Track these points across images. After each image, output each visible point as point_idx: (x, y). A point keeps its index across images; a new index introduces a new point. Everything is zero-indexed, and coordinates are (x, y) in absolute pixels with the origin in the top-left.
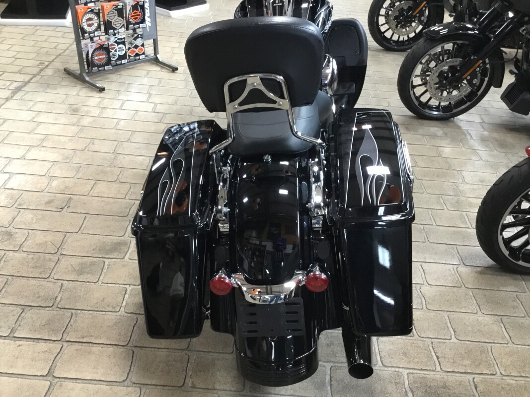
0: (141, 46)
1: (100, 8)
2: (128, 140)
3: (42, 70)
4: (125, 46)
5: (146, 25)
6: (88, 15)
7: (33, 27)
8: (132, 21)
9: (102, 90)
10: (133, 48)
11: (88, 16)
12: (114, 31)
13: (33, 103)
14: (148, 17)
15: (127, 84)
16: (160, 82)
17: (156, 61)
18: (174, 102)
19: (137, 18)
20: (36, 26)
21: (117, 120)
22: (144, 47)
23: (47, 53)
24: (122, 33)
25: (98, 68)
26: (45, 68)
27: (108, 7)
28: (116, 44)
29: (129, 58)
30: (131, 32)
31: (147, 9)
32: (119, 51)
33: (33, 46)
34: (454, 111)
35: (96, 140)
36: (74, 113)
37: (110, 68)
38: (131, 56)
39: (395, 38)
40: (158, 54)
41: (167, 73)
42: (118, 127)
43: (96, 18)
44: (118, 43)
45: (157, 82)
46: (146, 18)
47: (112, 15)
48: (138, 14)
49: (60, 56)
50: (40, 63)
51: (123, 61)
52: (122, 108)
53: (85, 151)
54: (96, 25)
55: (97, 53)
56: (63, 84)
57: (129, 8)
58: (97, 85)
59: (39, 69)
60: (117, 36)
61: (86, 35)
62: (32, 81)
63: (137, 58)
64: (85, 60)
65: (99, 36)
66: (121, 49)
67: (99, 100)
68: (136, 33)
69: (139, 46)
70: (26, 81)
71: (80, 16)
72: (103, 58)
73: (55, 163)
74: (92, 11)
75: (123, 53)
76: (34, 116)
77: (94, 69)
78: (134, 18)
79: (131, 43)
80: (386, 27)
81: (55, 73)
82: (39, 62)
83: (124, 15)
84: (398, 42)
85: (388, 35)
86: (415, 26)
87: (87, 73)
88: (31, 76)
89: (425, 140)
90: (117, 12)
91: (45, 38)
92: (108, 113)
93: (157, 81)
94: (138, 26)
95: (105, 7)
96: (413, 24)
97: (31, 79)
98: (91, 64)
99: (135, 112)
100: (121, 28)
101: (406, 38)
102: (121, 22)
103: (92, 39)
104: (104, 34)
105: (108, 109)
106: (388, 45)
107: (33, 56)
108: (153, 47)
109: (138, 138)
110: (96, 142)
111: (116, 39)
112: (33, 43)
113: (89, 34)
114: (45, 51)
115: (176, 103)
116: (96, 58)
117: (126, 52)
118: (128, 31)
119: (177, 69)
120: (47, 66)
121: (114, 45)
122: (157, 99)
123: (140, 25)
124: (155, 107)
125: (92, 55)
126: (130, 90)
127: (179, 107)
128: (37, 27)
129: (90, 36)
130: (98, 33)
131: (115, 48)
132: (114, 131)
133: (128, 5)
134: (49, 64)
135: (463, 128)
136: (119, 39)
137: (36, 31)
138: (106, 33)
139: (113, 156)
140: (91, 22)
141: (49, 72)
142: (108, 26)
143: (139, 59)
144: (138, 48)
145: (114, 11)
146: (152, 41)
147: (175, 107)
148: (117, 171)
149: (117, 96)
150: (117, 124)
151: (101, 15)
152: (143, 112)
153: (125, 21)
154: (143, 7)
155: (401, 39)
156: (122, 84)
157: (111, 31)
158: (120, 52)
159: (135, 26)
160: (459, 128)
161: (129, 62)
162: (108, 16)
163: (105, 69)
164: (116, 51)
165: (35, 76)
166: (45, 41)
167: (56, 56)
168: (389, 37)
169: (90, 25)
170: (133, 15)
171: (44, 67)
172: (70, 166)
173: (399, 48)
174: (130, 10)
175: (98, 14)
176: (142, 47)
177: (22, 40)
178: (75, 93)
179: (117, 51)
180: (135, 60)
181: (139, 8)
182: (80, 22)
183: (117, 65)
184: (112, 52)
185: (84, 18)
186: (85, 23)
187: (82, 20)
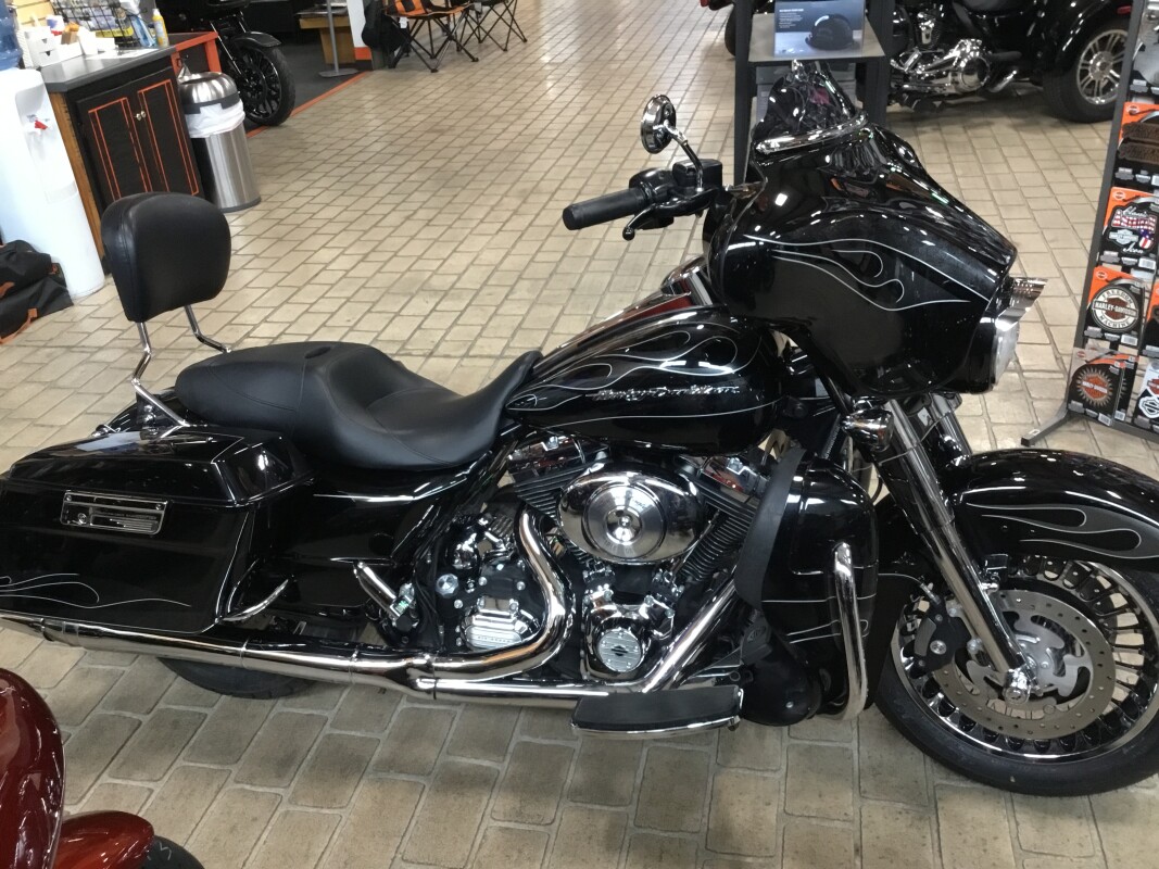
6: (1116, 291)
11: (1115, 293)
25: (1084, 407)
37: (1109, 421)
43: (1132, 306)
54: (1131, 320)
55: (1092, 374)
61: (1094, 329)
71: (1095, 287)
72: (1102, 394)
74: (1127, 288)
77: (1073, 402)
113: (1104, 331)
140: (1119, 309)
163: (1097, 419)
169: (1113, 315)
175: (1139, 298)
182: (1090, 298)
183: (1151, 430)
184: (1150, 396)
185: (1105, 293)
186: (1104, 306)
187: (1097, 295)
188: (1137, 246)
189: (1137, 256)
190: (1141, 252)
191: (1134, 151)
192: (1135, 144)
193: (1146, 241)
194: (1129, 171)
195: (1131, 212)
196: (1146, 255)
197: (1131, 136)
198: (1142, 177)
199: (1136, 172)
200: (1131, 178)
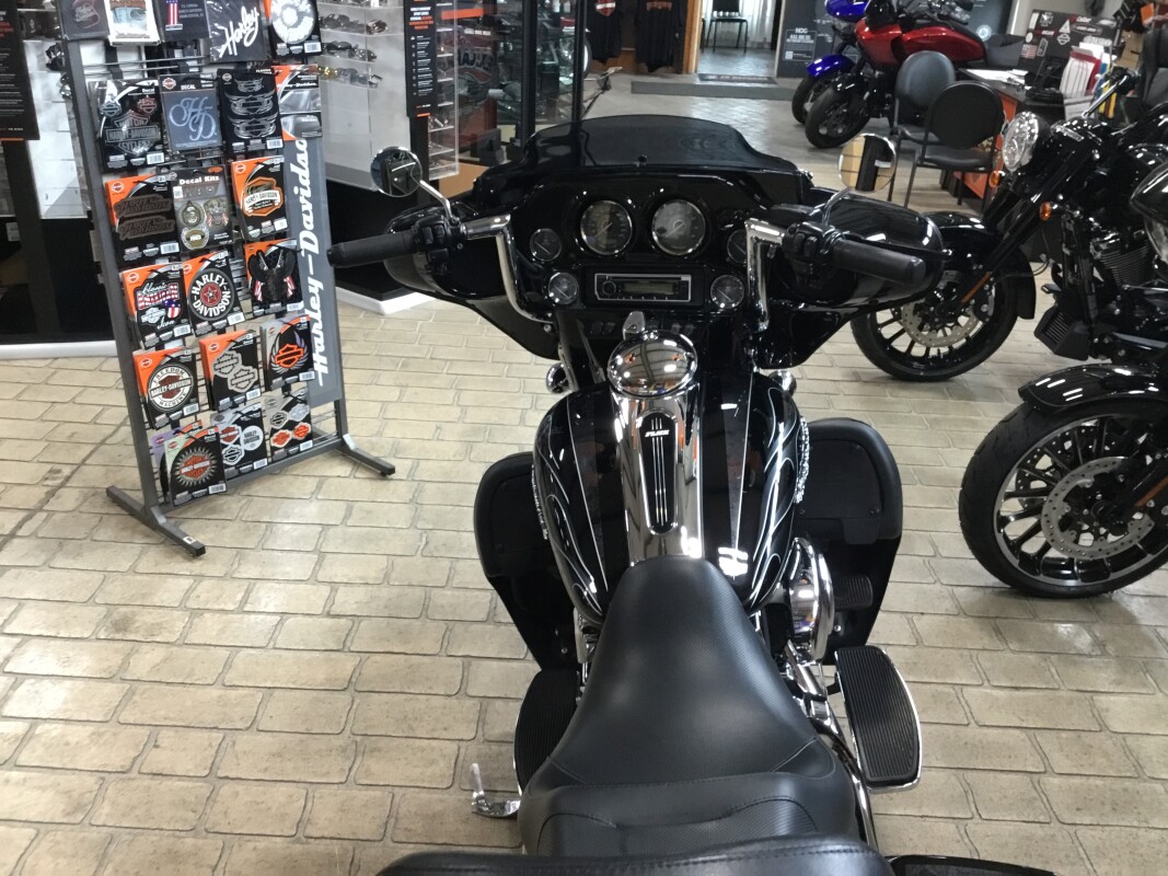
0: (304, 421)
1: (197, 350)
2: (253, 726)
3: (51, 494)
4: (263, 429)
5: (316, 373)
6: (164, 371)
7: (49, 361)
8: (279, 368)
9: (197, 552)
10: (284, 428)
11: (164, 374)
12: (232, 399)
13: (14, 606)
14: (321, 354)
15: (264, 525)
16: (349, 513)
17: (341, 450)
18: (382, 576)
19: (294, 360)
20: (56, 358)
21: (225, 653)
22: (310, 422)
23: (73, 440)
24: (255, 400)
25: (190, 493)
26: (62, 486)
27: (218, 346)
28: (240, 428)
29: (273, 454)
30: (278, 393)
31: (318, 336)
32: (246, 442)
33: (41, 419)
34: (1114, 576)
35: (164, 732)
36: (117, 636)
37: (222, 488)
38: (278, 449)
39: (919, 351)
40: (347, 432)
41: (368, 482)
42: (230, 678)
43: (186, 375)
44: (244, 425)
45: (342, 513)
46: (316, 356)
47: (228, 363)
48: (295, 350)
49: (103, 447)
50: (50, 471)
51: (256, 465)
52: (246, 609)
53: (132, 775)
54: (187, 390)
55: (188, 457)
56: (102, 535)
57: (270, 341)
58: (185, 539)
59: (45, 490)
60: (241, 408)
61: (160, 418)
62: (20, 533)
63: (292, 450)
64: (157, 476)
65: (195, 414)
66: (250, 438)
67: (186, 583)
68: (289, 395)
69: (297, 423)
70: (7, 533)
71: (143, 376)
72: (205, 468)
73: (43, 828)
74: (175, 361)
75: (258, 444)
76: (7, 651)
77: (178, 496)
78: (284, 363)
79: (278, 419)
80: (896, 327)
81: (85, 501)
82: (49, 467)
83: (260, 359)
84: (924, 359)
85: (901, 345)
86: (967, 325)
87: (161, 505)
88: (22, 515)
89: (1053, 671)
90: (239, 356)
91: (75, 391)
92: (208, 628)
93: (339, 510)
94: (296, 377)
95: (209, 349)
96: (963, 320)
97: (19, 526)
98: (172, 485)
99: (278, 618)
100: (251, 389)
101: (944, 350)
102: (251, 376)
103: (175, 424)
104: (207, 407)
105: (207, 615)
106: (903, 368)
107: (35, 449)
108: (334, 420)
109: (278, 713)
110: (166, 738)
111: (239, 415)
112: (40, 409)
113: (168, 415)
114: (68, 433)
115: (386, 579)
116: (184, 470)
117: (264, 440)
118: (268, 393)
119: (392, 471)
120: (68, 478)
121: (233, 429)
122: (336, 570)
123: (301, 375)
124: (331, 599)
125: (174, 465)
126: (269, 545)
127: (395, 591)
128: (59, 360)
129: (170, 420)
130: (192, 409)
131: (235, 436)
132: (215, 692)
133: (268, 335)
134: (73, 473)
135: (1143, 622)
136: (243, 415)
137: (53, 374)
138: (213, 404)
139: (204, 789)
140: (173, 386)
141: (69, 498)
142: (218, 391)
143: (299, 452)
144: (297, 427)
145: (234, 352)
146: (331, 406)
147: (385, 592)
148: (211, 846)
149: (235, 566)
150: (228, 664)
151: (199, 365)
152: (300, 618)
153: (261, 371)
154: (307, 335)
155: (933, 352)
156: (251, 525)
157: (225, 401)
158: (249, 445)
159: (288, 379)
160: (1130, 619)
161: (273, 462)
162: (217, 367)
163: (207, 494)
164: (238, 442)
165: (31, 513)
166: (73, 401)
167: (91, 448)
168: (903, 349)
169: (169, 394)
170: (281, 354)
171: (58, 482)
172: (83, 840)
173: (929, 374)
174: (274, 346)
175: (190, 366)
176: (306, 424)
177: (17, 403)
178: (125, 566)
179: (242, 441)
180: (289, 455)
181: (297, 336)
182: (145, 390)
183: (240, 474)
184: (226, 446)
185: (155, 379)
186: (158, 391)
187: (148, 385)
188: (167, 319)
189: (170, 328)
190: (172, 322)
191: (133, 228)
192: (131, 221)
193: (173, 310)
194: (135, 249)
195: (150, 290)
196: (178, 322)
197: (124, 215)
198: (150, 250)
199: (142, 248)
200: (139, 255)
